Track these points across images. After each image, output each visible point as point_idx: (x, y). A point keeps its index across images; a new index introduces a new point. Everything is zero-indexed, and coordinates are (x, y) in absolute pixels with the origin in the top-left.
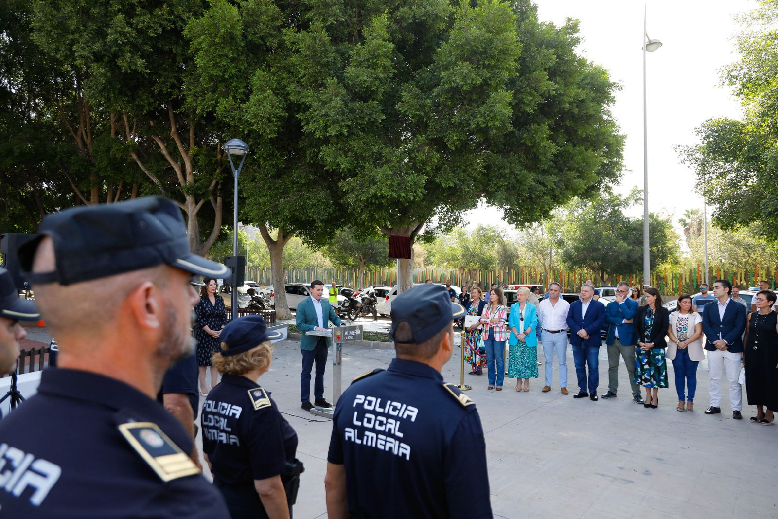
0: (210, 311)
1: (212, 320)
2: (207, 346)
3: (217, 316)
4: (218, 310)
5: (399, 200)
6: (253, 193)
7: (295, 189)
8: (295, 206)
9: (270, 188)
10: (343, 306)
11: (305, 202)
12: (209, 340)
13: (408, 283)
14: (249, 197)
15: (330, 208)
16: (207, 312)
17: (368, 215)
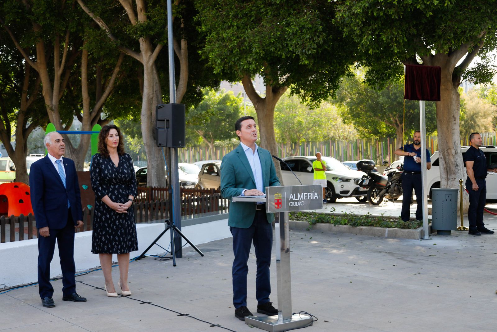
0: (111, 174)
1: (115, 189)
2: (109, 224)
3: (121, 182)
4: (123, 172)
5: (415, 8)
6: (215, 25)
7: (270, 13)
8: (270, 38)
9: (236, 16)
10: (361, 184)
11: (283, 32)
12: (111, 217)
13: (451, 145)
14: (210, 31)
15: (318, 37)
16: (106, 175)
17: (370, 37)
